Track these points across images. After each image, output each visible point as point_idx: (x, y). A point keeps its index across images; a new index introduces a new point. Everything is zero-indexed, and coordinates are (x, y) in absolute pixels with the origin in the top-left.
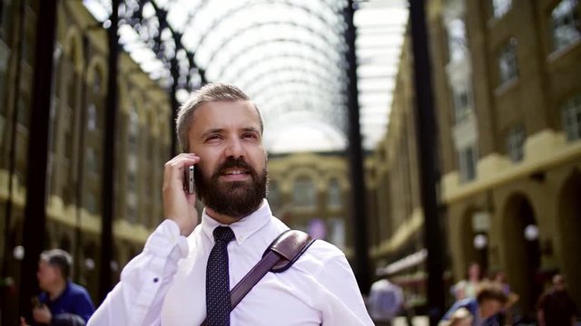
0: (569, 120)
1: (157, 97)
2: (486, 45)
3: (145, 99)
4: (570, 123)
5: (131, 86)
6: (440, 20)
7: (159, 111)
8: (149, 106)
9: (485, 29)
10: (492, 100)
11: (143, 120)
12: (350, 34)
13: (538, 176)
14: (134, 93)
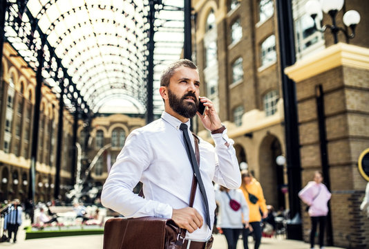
0: (267, 104)
1: (28, 73)
2: (226, 59)
3: (20, 73)
4: (267, 107)
5: (11, 65)
6: (202, 42)
7: (29, 82)
8: (22, 78)
9: (226, 50)
10: (228, 91)
11: (18, 88)
12: (151, 46)
13: (249, 135)
14: (13, 69)
